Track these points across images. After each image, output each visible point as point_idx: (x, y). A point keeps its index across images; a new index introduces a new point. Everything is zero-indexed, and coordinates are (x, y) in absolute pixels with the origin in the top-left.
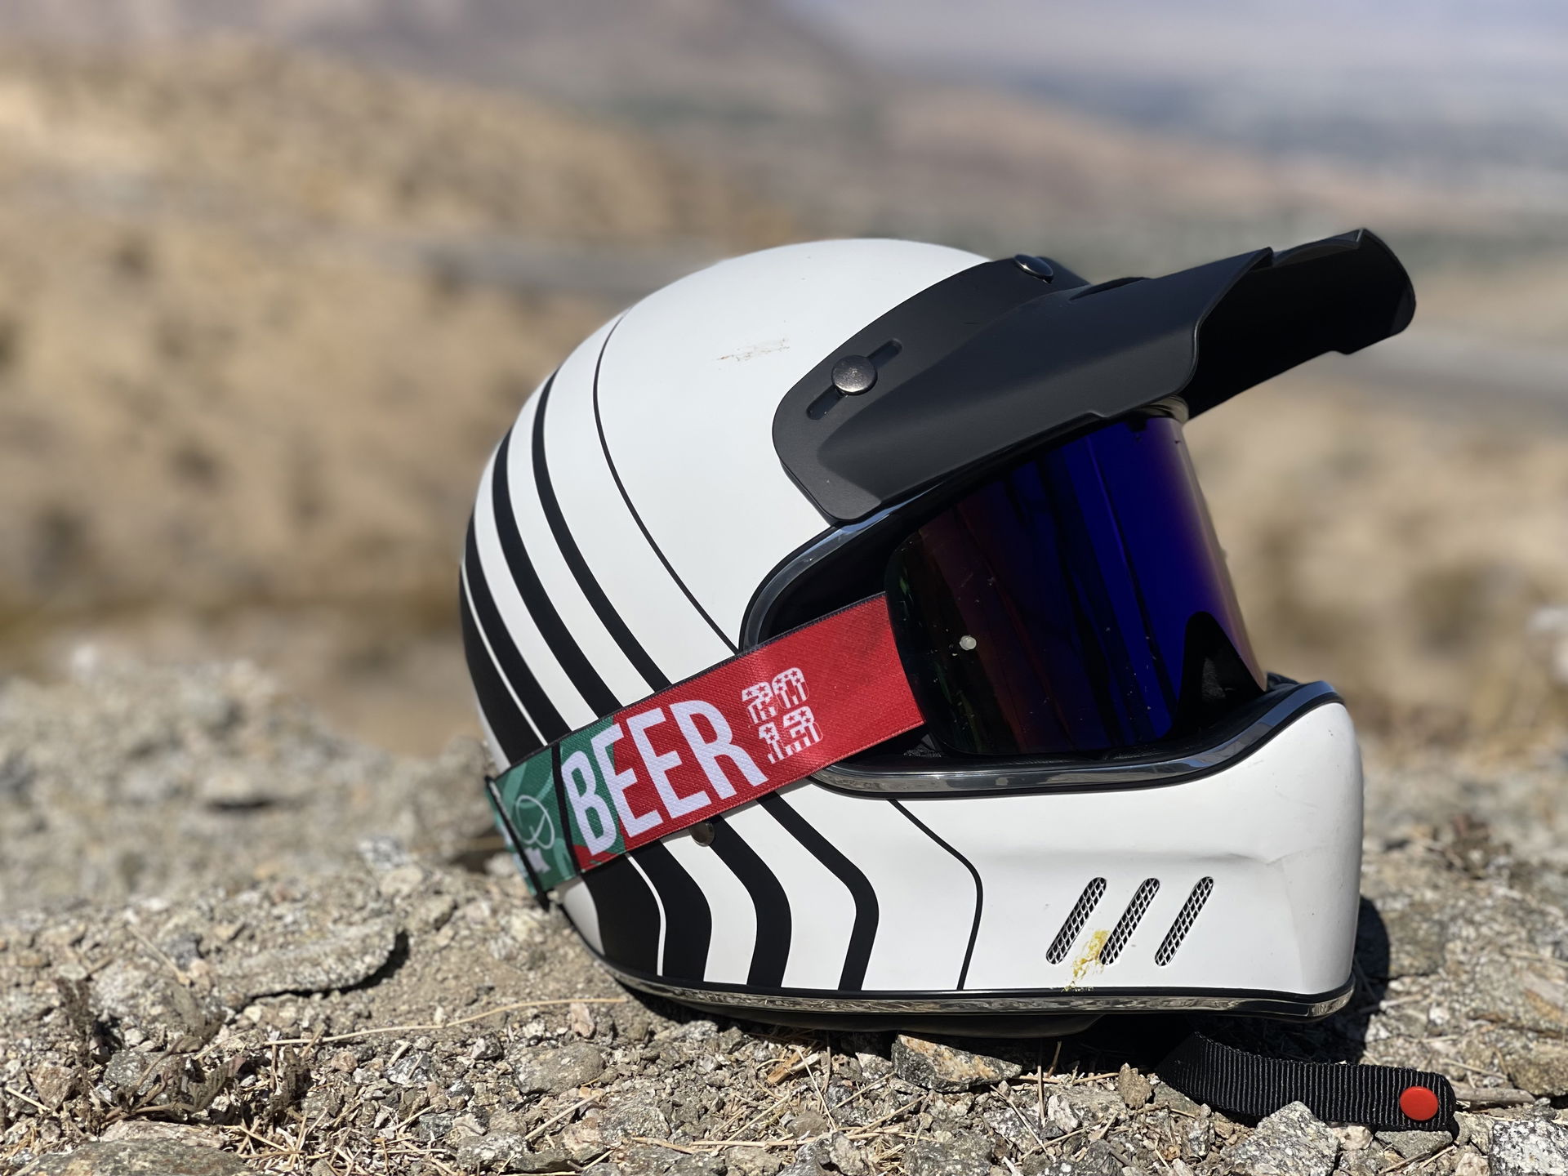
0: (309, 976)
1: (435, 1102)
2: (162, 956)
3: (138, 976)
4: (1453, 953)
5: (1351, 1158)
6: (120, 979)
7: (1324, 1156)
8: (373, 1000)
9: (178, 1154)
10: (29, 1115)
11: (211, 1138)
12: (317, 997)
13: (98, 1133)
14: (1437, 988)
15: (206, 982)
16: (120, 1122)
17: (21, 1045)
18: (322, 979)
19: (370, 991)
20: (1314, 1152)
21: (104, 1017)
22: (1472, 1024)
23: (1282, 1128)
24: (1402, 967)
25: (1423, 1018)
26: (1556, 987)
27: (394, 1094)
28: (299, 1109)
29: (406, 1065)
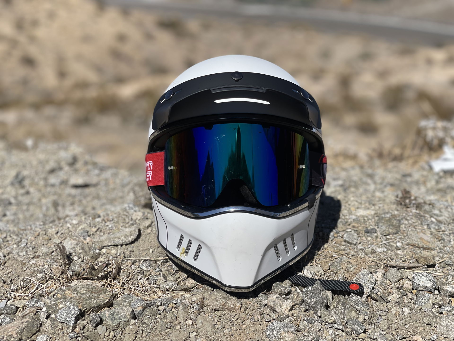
0: (117, 241)
1: (153, 274)
2: (79, 236)
3: (75, 242)
4: (402, 228)
5: (379, 282)
6: (70, 243)
7: (372, 283)
8: (133, 247)
9: (91, 288)
10: (52, 279)
11: (98, 284)
12: (119, 246)
13: (70, 283)
14: (398, 237)
15: (91, 243)
16: (75, 280)
17: (48, 261)
18: (121, 242)
19: (133, 245)
20: (369, 282)
21: (68, 253)
22: (407, 247)
23: (362, 276)
24: (390, 232)
25: (395, 245)
26: (428, 236)
27: (142, 271)
28: (119, 276)
29: (145, 264)
